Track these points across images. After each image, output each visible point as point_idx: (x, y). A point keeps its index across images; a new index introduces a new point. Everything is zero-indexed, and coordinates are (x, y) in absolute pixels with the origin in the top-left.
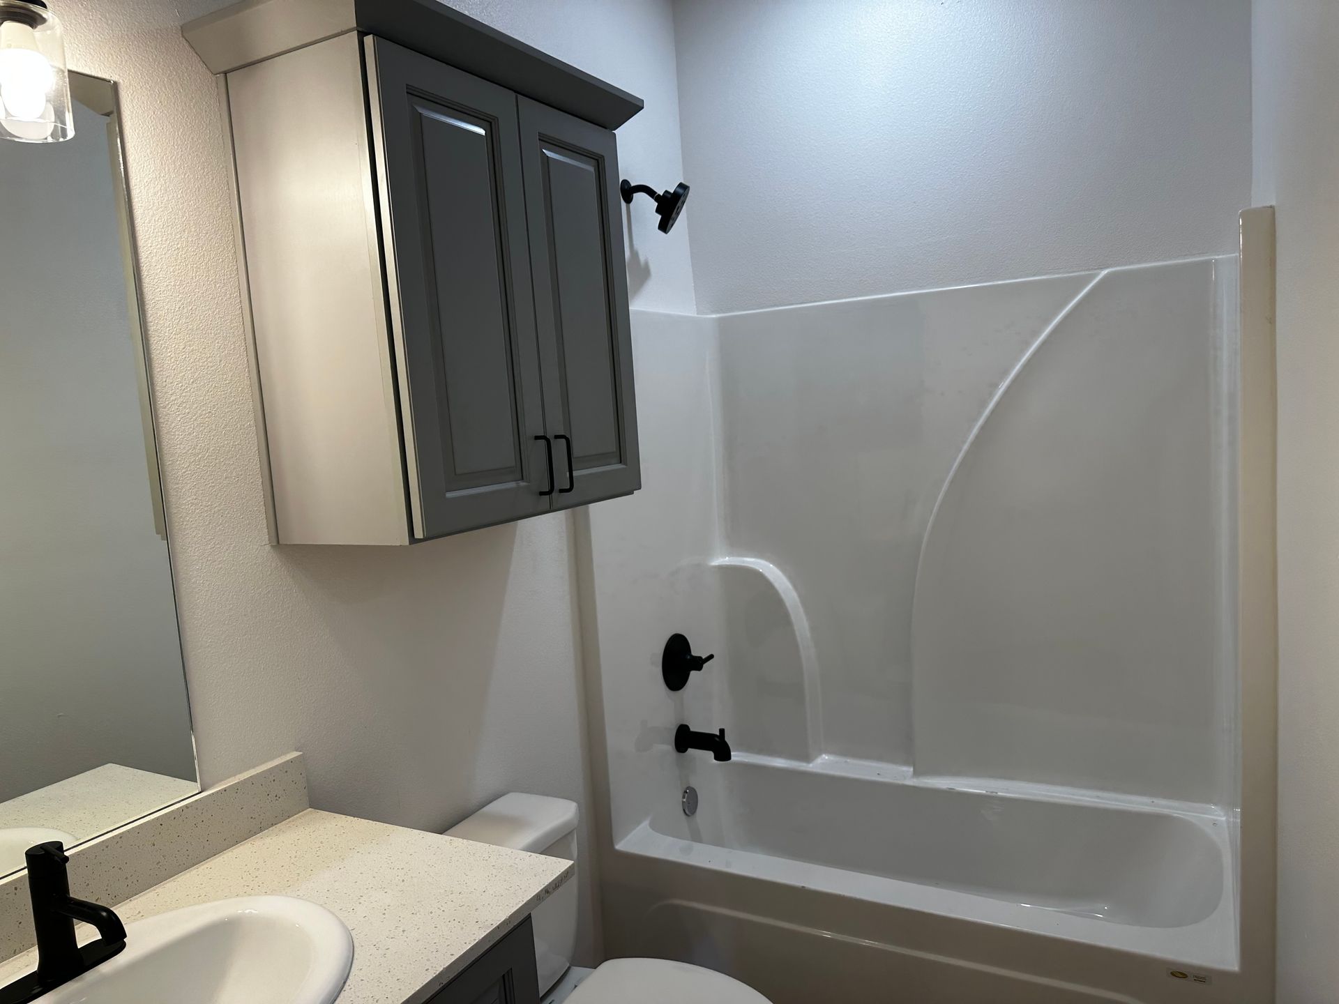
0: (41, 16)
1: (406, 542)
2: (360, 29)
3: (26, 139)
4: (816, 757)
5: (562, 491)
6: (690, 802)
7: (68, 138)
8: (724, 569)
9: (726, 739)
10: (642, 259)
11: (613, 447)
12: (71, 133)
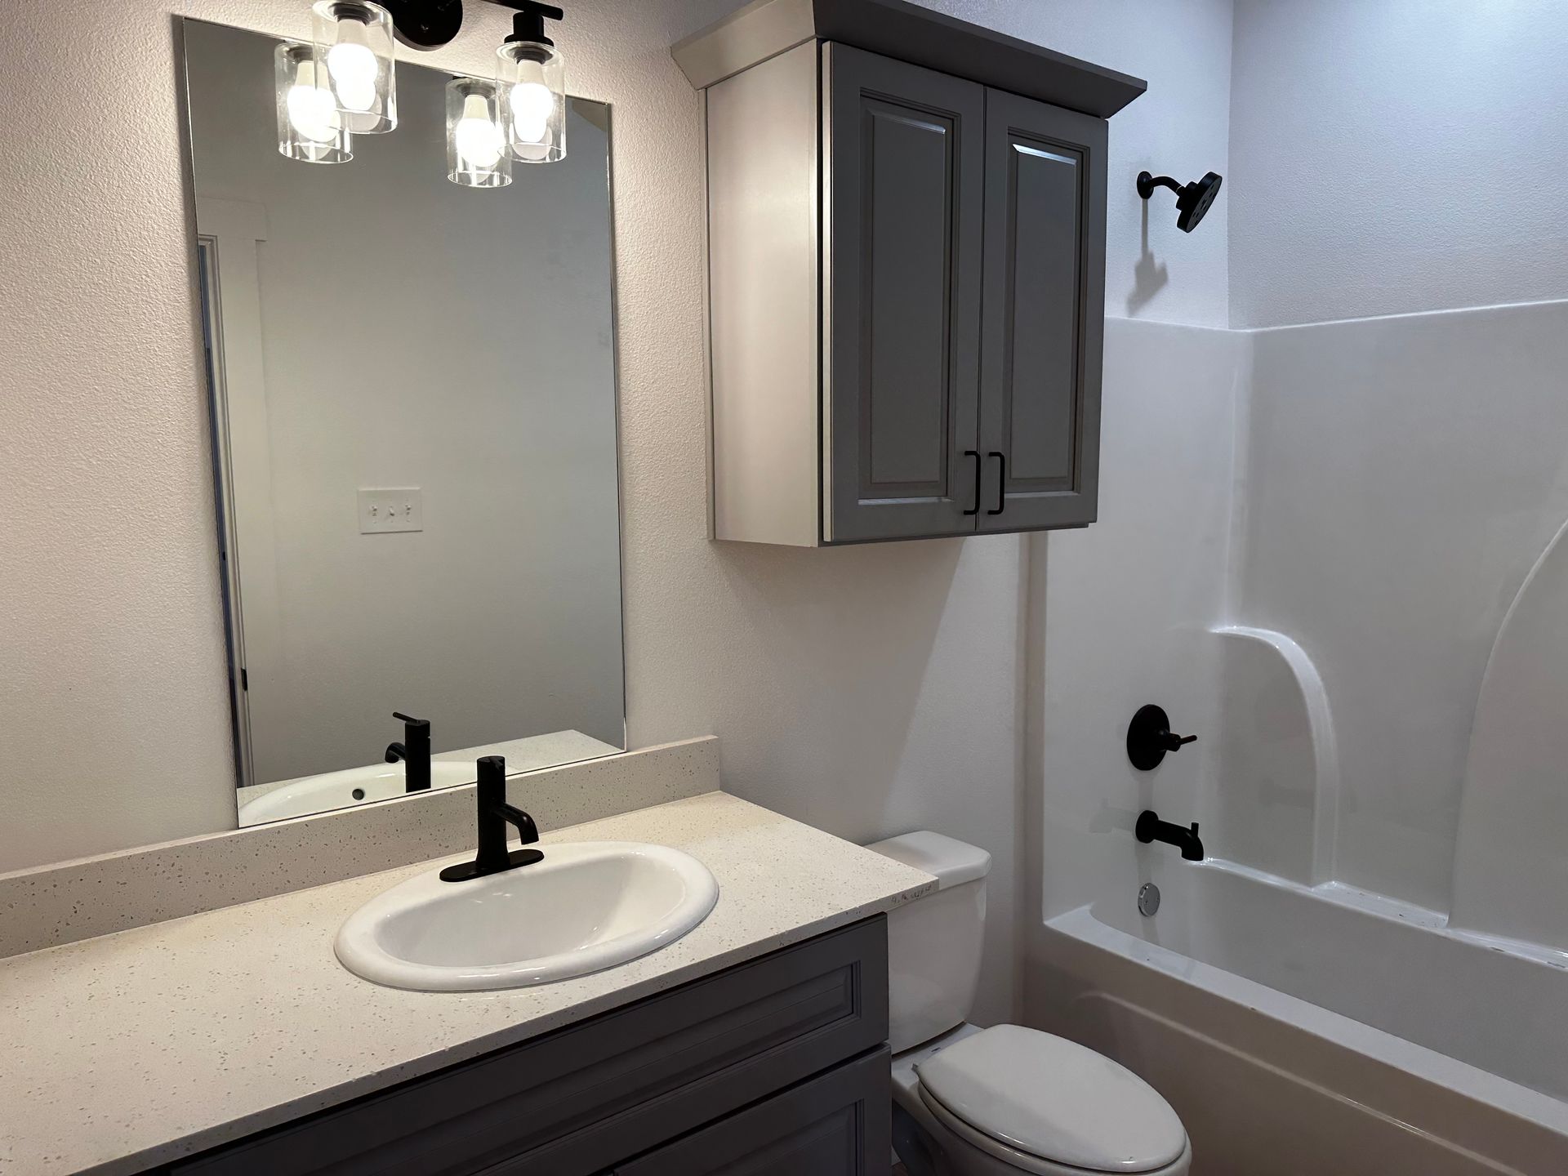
0: (548, 52)
1: (815, 544)
2: (819, 37)
3: (530, 160)
4: (1320, 883)
5: (991, 513)
6: (1150, 901)
7: (561, 158)
8: (1230, 639)
9: (1199, 836)
10: (1158, 261)
11: (1064, 470)
12: (563, 155)
